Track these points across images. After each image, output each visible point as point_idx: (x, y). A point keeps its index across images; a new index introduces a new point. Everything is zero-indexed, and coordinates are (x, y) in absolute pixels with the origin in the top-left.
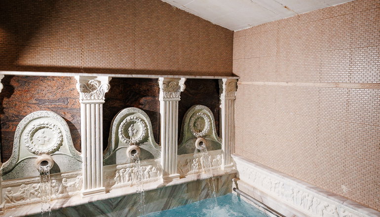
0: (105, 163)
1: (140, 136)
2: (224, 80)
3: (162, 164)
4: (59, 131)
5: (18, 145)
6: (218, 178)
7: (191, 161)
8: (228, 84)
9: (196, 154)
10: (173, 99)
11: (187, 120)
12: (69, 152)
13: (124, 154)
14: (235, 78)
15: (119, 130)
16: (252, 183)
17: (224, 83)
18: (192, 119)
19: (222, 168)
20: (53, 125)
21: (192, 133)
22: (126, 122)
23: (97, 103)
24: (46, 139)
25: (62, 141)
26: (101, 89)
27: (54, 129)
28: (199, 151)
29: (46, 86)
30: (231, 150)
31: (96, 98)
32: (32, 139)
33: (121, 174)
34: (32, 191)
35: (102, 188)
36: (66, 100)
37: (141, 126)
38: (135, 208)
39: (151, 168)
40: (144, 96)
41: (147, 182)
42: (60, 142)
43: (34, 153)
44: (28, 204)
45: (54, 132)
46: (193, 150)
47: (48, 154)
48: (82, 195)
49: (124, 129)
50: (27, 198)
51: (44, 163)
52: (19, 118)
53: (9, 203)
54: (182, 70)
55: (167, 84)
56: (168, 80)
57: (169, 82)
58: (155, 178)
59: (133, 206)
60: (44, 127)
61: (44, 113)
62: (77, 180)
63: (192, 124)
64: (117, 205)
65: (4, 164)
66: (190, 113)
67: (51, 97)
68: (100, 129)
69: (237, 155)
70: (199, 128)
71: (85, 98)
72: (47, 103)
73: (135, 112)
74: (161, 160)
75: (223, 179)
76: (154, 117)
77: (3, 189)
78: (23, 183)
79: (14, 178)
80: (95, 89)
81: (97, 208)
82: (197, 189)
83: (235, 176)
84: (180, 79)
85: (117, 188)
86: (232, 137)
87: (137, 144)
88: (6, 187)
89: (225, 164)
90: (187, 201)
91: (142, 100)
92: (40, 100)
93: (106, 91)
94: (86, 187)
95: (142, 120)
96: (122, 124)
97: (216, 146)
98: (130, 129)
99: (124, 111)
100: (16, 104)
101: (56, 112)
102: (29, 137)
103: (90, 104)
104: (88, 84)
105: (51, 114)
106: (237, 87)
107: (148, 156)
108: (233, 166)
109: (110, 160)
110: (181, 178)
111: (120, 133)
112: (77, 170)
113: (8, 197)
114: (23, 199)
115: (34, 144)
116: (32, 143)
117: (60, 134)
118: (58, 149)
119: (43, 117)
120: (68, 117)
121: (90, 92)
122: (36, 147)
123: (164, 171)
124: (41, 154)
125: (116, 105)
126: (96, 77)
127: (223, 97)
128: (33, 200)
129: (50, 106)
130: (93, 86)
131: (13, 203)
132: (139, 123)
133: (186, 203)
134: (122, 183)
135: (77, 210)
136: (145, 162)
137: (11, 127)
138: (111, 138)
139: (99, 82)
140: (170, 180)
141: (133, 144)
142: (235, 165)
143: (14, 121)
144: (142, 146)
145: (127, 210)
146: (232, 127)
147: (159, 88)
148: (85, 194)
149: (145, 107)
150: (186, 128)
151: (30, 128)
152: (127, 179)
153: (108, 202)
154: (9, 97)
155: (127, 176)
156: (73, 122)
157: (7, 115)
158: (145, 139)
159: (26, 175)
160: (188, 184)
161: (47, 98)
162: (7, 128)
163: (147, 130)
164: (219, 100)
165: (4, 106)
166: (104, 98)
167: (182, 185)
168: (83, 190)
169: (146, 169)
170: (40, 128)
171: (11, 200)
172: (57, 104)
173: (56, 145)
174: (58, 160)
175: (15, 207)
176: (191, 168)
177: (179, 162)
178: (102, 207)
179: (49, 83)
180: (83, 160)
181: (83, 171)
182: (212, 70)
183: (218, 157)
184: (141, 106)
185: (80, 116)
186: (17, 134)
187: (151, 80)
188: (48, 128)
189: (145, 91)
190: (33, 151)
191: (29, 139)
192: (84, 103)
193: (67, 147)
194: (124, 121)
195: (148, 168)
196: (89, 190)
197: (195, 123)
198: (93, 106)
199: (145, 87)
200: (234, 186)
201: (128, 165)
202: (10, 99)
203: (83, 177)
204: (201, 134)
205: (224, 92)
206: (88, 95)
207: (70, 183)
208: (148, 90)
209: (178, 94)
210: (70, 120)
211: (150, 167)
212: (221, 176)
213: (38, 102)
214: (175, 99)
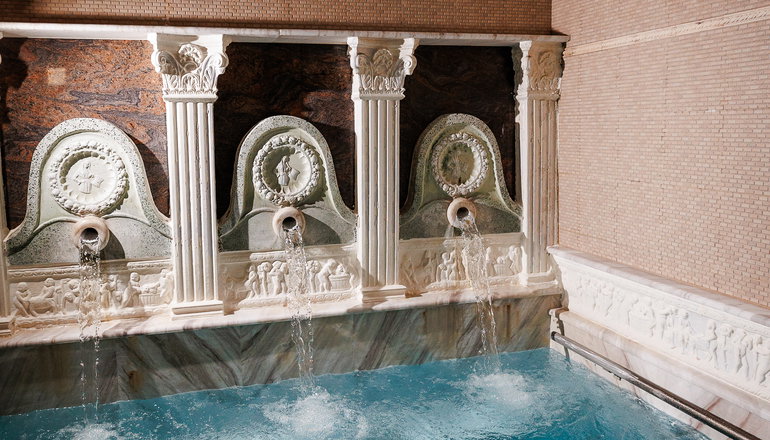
0: (223, 246)
1: (304, 185)
2: (525, 45)
3: (360, 257)
4: (119, 163)
5: (37, 191)
6: (510, 304)
7: (437, 257)
8: (538, 56)
9: (449, 240)
10: (384, 94)
11: (425, 151)
12: (143, 212)
13: (266, 228)
14: (554, 39)
15: (255, 169)
16: (599, 318)
17: (525, 54)
18: (439, 148)
19: (523, 281)
20: (106, 150)
21: (437, 185)
22: (270, 149)
23: (201, 100)
24: (94, 181)
25: (127, 187)
26: (209, 65)
27: (109, 159)
28: (457, 232)
29: (92, 61)
30: (548, 235)
31: (198, 89)
32: (64, 181)
33: (262, 276)
34: (68, 294)
35: (216, 301)
36: (133, 95)
37: (306, 161)
38: (292, 356)
39: (334, 267)
40: (314, 89)
41: (323, 300)
42: (121, 189)
43: (69, 210)
44: (60, 322)
45: (110, 167)
46: (442, 229)
47: (98, 214)
48: (172, 315)
49: (267, 168)
50: (59, 310)
51: (90, 232)
52: (40, 132)
53: (24, 315)
54: (409, 21)
55: (368, 55)
56: (372, 45)
57: (374, 51)
58: (344, 292)
59: (287, 351)
60: (88, 155)
61: (86, 123)
62: (162, 281)
63: (437, 162)
64: (250, 343)
65: (12, 231)
66: (432, 134)
67: (102, 89)
68: (208, 162)
69: (565, 248)
70: (458, 173)
71: (171, 88)
72: (95, 102)
73: (291, 124)
74: (357, 248)
75: (524, 310)
76: (340, 141)
77: (12, 285)
78: (50, 275)
79: (29, 263)
80: (193, 67)
81: (204, 345)
82: (452, 327)
83: (559, 301)
84: (402, 42)
85: (251, 306)
86: (550, 199)
87: (299, 204)
88: (17, 280)
89: (531, 269)
90: (425, 353)
91: (311, 99)
92: (80, 95)
93: (219, 71)
94: (181, 298)
95: (309, 147)
96: (260, 153)
97: (507, 223)
98: (280, 167)
99: (266, 124)
100: (32, 103)
101: (113, 121)
102: (59, 173)
103: (185, 102)
104: (177, 55)
105: (102, 124)
106: (562, 65)
107: (327, 237)
108: (553, 277)
109: (234, 240)
110: (408, 296)
111: (255, 175)
112: (161, 257)
113: (21, 302)
114: (51, 309)
115: (68, 191)
116: (66, 188)
117: (123, 172)
118: (118, 205)
119: (84, 131)
120: (140, 133)
121: (183, 73)
122: (74, 197)
123: (366, 272)
124: (83, 213)
125: (247, 109)
126: (195, 38)
127: (522, 93)
128: (70, 314)
129: (100, 109)
130: (188, 58)
131: (31, 317)
132: (301, 155)
133: (421, 361)
134: (263, 297)
135: (160, 345)
136: (317, 251)
137: (24, 153)
138: (236, 187)
139: (204, 50)
140: (380, 297)
141: (288, 204)
142: (556, 275)
143: (29, 139)
144: (309, 211)
145: (272, 358)
146: (550, 174)
147: (351, 70)
148: (179, 312)
149: (315, 116)
150: (421, 170)
151: (59, 154)
152: (276, 287)
153: (227, 333)
154: (17, 86)
155: (275, 280)
156: (150, 146)
157: (14, 125)
158: (318, 194)
159: (55, 257)
160: (426, 310)
161: (93, 91)
162: (16, 154)
163: (321, 170)
164: (513, 103)
165: (10, 105)
166: (215, 89)
167: (409, 311)
168: (175, 304)
169: (320, 268)
170: (81, 157)
171: (28, 309)
172: (116, 103)
173: (114, 196)
174: (121, 229)
175: (34, 325)
176: (437, 275)
177: (404, 257)
178: (215, 344)
179: (98, 55)
180: (173, 233)
181: (173, 260)
182: (492, 22)
183: (512, 252)
184: (306, 114)
185: (166, 134)
186: (35, 167)
187: (330, 48)
188: (96, 155)
189: (316, 75)
190: (66, 206)
191: (59, 180)
192: (170, 100)
193: (138, 203)
194: (266, 148)
195: (326, 265)
196: (186, 304)
197: (446, 159)
198: (190, 106)
199: (314, 67)
200: (554, 327)
201: (276, 254)
202: (21, 90)
203: (174, 273)
204: (462, 189)
205: (525, 79)
206: (179, 80)
207: (146, 285)
208: (323, 73)
209: (399, 82)
210: (144, 141)
211: (330, 262)
212: (517, 300)
213: (75, 98)
214: (391, 94)
